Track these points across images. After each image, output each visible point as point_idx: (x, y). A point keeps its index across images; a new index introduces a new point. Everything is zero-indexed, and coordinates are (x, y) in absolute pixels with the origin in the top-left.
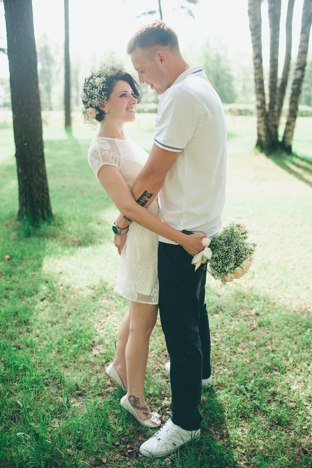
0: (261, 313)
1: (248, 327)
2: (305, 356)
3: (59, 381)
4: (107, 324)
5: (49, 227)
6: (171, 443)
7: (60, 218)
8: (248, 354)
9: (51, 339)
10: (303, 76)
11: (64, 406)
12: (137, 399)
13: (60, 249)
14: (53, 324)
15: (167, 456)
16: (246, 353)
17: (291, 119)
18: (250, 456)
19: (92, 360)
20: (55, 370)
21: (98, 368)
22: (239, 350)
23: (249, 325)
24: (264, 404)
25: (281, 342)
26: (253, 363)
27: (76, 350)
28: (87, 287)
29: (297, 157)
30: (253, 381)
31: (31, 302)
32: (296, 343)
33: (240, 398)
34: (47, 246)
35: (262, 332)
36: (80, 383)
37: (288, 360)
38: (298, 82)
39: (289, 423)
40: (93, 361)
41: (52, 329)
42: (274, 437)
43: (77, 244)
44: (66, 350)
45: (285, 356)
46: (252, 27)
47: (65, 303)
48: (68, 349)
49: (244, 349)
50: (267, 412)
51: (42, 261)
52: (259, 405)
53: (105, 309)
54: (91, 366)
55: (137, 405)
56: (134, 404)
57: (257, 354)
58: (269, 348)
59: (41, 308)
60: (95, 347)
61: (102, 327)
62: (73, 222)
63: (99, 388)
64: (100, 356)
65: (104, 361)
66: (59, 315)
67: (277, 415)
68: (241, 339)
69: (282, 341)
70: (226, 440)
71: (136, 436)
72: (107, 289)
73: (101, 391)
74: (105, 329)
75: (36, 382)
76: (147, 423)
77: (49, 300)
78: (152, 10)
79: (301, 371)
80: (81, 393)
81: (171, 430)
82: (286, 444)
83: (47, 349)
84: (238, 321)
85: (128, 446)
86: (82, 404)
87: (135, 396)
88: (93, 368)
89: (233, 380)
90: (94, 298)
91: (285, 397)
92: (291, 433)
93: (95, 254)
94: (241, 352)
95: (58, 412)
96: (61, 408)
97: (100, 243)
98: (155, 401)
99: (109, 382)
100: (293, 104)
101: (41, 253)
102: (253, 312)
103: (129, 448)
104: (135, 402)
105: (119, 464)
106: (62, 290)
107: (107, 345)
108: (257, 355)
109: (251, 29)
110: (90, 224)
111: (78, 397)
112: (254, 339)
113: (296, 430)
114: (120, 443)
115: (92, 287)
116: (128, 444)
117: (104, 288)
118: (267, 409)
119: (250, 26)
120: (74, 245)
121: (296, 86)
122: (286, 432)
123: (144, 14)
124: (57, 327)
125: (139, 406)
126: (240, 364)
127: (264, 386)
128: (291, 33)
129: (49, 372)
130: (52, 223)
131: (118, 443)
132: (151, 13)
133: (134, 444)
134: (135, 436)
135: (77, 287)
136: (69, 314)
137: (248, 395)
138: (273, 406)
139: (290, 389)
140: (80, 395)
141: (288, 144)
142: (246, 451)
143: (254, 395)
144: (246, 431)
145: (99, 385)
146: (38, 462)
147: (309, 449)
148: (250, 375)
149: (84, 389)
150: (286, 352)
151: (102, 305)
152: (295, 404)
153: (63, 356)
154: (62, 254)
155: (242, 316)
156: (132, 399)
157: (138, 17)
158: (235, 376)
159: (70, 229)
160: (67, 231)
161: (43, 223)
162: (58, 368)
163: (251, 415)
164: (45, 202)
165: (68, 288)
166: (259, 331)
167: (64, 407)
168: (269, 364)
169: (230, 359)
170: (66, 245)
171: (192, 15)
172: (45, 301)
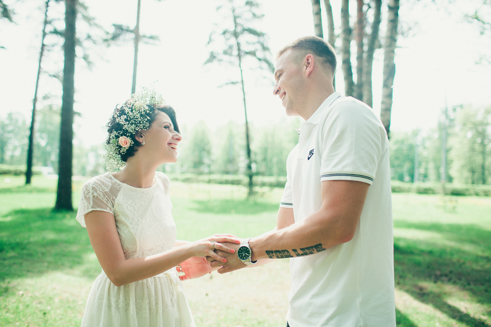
78: (235, 81)
123: (227, 84)
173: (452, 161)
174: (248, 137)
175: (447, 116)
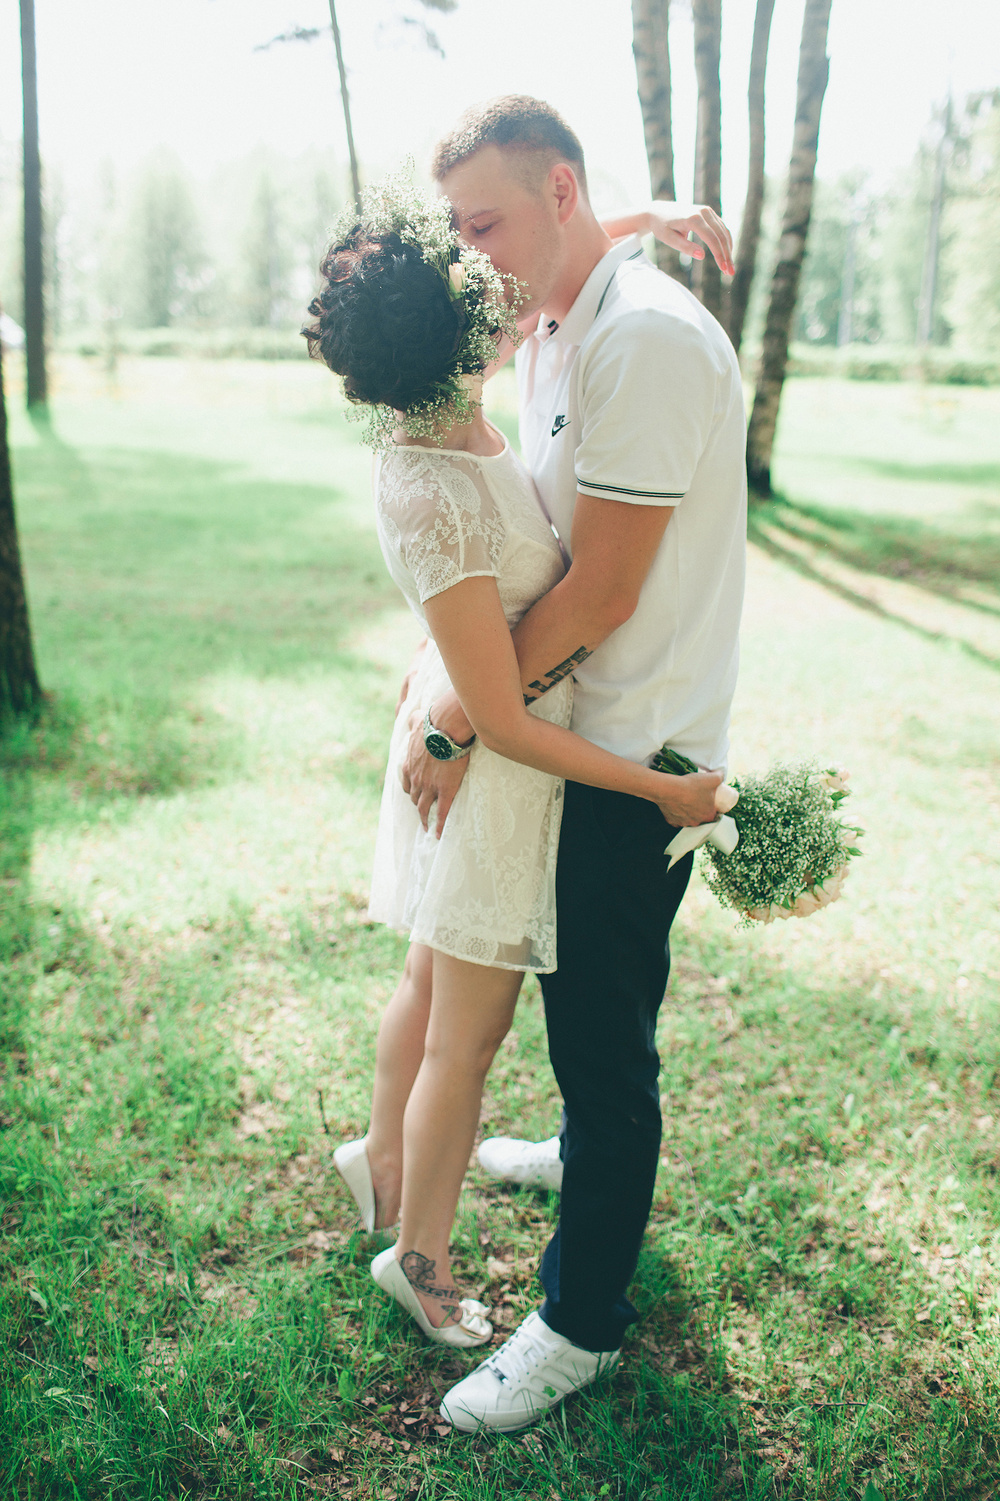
0: (746, 988)
1: (712, 1030)
2: (893, 1109)
3: (151, 1222)
4: (271, 1037)
5: (37, 734)
6: (538, 1387)
7: (71, 707)
8: (725, 1112)
9: (101, 1091)
10: (802, 254)
11: (181, 1298)
12: (428, 1265)
13: (82, 806)
14: (99, 1043)
15: (528, 1426)
16: (719, 1110)
17: (769, 387)
18: (777, 1410)
19: (247, 1150)
20: (136, 1190)
21: (270, 1175)
22: (696, 1100)
23: (714, 1024)
24: (794, 1257)
25: (815, 1074)
26: (742, 1138)
27: (190, 1123)
28: (190, 922)
29: (789, 505)
30: (753, 1190)
31: (15, 977)
32: (861, 1073)
33: (721, 1242)
34: (37, 794)
35: (757, 1044)
36: (221, 1224)
37: (845, 1125)
38: (789, 271)
39: (875, 1308)
40: (248, 1156)
41: (99, 1059)
42: (835, 1350)
43: (133, 789)
44: (159, 1123)
45: (838, 1112)
46: (648, 94)
47: (126, 977)
48: (165, 1121)
49: (710, 1097)
50: (806, 1279)
51: (27, 845)
52: (778, 1260)
53: (260, 992)
54: (246, 1171)
55: (428, 1282)
56: (418, 1278)
57: (751, 1110)
58: (786, 1090)
59: (51, 995)
60: (248, 1112)
61: (258, 1047)
62: (112, 719)
63: (283, 1237)
64: (268, 1139)
65: (286, 1153)
66: (116, 1016)
67: (838, 1286)
68: (698, 1067)
69: (821, 1070)
70: (696, 1370)
71: (421, 1374)
72: (255, 927)
73: (291, 1245)
74: (269, 1056)
75: (78, 1228)
76: (451, 1335)
77: (73, 970)
78: (308, 26)
79: (889, 1153)
80: (227, 1256)
81: (537, 1347)
82: (877, 1367)
83: (96, 1123)
84: (680, 1013)
85: (404, 1407)
86: (238, 1289)
87: (423, 1253)
88: (254, 1177)
89: (693, 1191)
90: (216, 958)
91: (851, 1234)
92: (883, 1337)
93: (198, 819)
94: (704, 1107)
95: (164, 1316)
96: (172, 1305)
97: (211, 782)
98: (464, 1266)
99: (310, 1218)
100: (776, 341)
101: (19, 819)
102: (722, 984)
103: (407, 1415)
104: (420, 1272)
105: (382, 1462)
106: (111, 934)
107: (287, 1104)
108: (751, 1114)
109: (643, 102)
110: (169, 724)
111: (220, 1268)
112: (734, 1065)
113: (900, 1326)
114: (378, 1399)
115: (206, 923)
116: (403, 1400)
117: (246, 927)
118: (807, 1269)
119: (639, 93)
120: (125, 792)
121: (781, 284)
122: (872, 1335)
123: (282, 38)
124: (114, 1052)
125: (433, 1284)
126: (707, 1142)
127: (785, 1204)
128: (763, 118)
129: (116, 1195)
130: (45, 719)
131: (372, 1400)
132: (304, 35)
133: (421, 1398)
134: (417, 1374)
135: (156, 927)
136: (145, 1012)
137: (745, 1232)
138: (822, 1261)
139: (863, 1208)
140: (227, 1260)
141: (761, 465)
142: (761, 1397)
143: (762, 1232)
144: (754, 1340)
145: (282, 1226)
146: (135, 1471)
147: (942, 1378)
148: (742, 1173)
149: (234, 1242)
150: (835, 1100)
151: (248, 979)
152: (886, 1251)
153: (150, 1144)
154: (92, 819)
155: (691, 996)
156: (414, 1262)
157: (262, 48)
158: (697, 1177)
159: (103, 740)
160: (96, 746)
161: (17, 722)
162: (143, 1183)
163: (762, 1292)
164: (18, 653)
165: (127, 927)
166: (747, 1039)
167: (183, 1302)
168: (792, 1138)
169: (675, 1129)
170: (99, 792)
171: (436, 46)
172: (59, 973)
173: (953, 276)
174: (354, 166)
175: (950, 128)
